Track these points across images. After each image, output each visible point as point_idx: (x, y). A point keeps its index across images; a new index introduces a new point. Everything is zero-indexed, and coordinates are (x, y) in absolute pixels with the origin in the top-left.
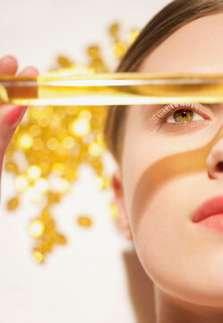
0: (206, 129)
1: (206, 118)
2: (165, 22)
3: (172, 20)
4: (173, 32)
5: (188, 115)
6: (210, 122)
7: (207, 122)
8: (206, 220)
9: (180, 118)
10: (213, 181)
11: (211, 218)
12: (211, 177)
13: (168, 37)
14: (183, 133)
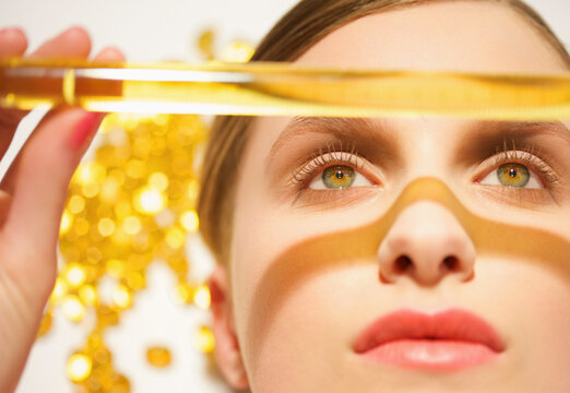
0: (373, 200)
1: (375, 182)
2: (303, 23)
3: (316, 20)
4: (318, 40)
5: (346, 176)
6: (381, 189)
7: (375, 189)
8: (380, 350)
9: (332, 179)
10: (388, 288)
11: (387, 348)
12: (384, 280)
13: (309, 48)
14: (335, 207)
